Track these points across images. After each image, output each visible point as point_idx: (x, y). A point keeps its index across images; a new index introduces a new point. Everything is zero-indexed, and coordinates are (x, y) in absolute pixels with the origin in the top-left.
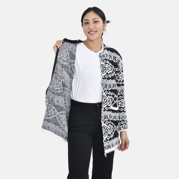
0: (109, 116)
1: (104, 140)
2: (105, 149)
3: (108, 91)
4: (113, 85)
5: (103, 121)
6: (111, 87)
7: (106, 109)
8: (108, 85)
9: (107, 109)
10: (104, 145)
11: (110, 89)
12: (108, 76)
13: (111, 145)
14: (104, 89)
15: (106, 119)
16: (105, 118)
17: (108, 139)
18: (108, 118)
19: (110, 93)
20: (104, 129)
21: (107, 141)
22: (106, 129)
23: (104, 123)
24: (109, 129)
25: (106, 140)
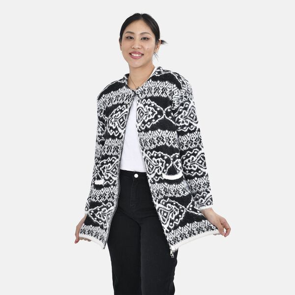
0: (162, 190)
1: (165, 231)
2: (170, 245)
3: (151, 151)
4: (157, 139)
5: (156, 201)
6: (155, 144)
7: (156, 180)
8: (148, 141)
9: (158, 180)
10: (167, 239)
11: (153, 146)
12: (145, 127)
13: (179, 236)
14: (144, 148)
15: (160, 197)
16: (158, 195)
17: (171, 227)
18: (162, 194)
19: (155, 153)
20: (161, 212)
21: (170, 231)
22: (164, 212)
23: (159, 202)
24: (169, 212)
25: (168, 231)
